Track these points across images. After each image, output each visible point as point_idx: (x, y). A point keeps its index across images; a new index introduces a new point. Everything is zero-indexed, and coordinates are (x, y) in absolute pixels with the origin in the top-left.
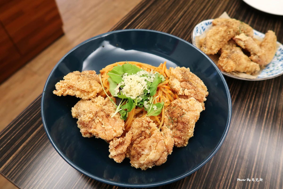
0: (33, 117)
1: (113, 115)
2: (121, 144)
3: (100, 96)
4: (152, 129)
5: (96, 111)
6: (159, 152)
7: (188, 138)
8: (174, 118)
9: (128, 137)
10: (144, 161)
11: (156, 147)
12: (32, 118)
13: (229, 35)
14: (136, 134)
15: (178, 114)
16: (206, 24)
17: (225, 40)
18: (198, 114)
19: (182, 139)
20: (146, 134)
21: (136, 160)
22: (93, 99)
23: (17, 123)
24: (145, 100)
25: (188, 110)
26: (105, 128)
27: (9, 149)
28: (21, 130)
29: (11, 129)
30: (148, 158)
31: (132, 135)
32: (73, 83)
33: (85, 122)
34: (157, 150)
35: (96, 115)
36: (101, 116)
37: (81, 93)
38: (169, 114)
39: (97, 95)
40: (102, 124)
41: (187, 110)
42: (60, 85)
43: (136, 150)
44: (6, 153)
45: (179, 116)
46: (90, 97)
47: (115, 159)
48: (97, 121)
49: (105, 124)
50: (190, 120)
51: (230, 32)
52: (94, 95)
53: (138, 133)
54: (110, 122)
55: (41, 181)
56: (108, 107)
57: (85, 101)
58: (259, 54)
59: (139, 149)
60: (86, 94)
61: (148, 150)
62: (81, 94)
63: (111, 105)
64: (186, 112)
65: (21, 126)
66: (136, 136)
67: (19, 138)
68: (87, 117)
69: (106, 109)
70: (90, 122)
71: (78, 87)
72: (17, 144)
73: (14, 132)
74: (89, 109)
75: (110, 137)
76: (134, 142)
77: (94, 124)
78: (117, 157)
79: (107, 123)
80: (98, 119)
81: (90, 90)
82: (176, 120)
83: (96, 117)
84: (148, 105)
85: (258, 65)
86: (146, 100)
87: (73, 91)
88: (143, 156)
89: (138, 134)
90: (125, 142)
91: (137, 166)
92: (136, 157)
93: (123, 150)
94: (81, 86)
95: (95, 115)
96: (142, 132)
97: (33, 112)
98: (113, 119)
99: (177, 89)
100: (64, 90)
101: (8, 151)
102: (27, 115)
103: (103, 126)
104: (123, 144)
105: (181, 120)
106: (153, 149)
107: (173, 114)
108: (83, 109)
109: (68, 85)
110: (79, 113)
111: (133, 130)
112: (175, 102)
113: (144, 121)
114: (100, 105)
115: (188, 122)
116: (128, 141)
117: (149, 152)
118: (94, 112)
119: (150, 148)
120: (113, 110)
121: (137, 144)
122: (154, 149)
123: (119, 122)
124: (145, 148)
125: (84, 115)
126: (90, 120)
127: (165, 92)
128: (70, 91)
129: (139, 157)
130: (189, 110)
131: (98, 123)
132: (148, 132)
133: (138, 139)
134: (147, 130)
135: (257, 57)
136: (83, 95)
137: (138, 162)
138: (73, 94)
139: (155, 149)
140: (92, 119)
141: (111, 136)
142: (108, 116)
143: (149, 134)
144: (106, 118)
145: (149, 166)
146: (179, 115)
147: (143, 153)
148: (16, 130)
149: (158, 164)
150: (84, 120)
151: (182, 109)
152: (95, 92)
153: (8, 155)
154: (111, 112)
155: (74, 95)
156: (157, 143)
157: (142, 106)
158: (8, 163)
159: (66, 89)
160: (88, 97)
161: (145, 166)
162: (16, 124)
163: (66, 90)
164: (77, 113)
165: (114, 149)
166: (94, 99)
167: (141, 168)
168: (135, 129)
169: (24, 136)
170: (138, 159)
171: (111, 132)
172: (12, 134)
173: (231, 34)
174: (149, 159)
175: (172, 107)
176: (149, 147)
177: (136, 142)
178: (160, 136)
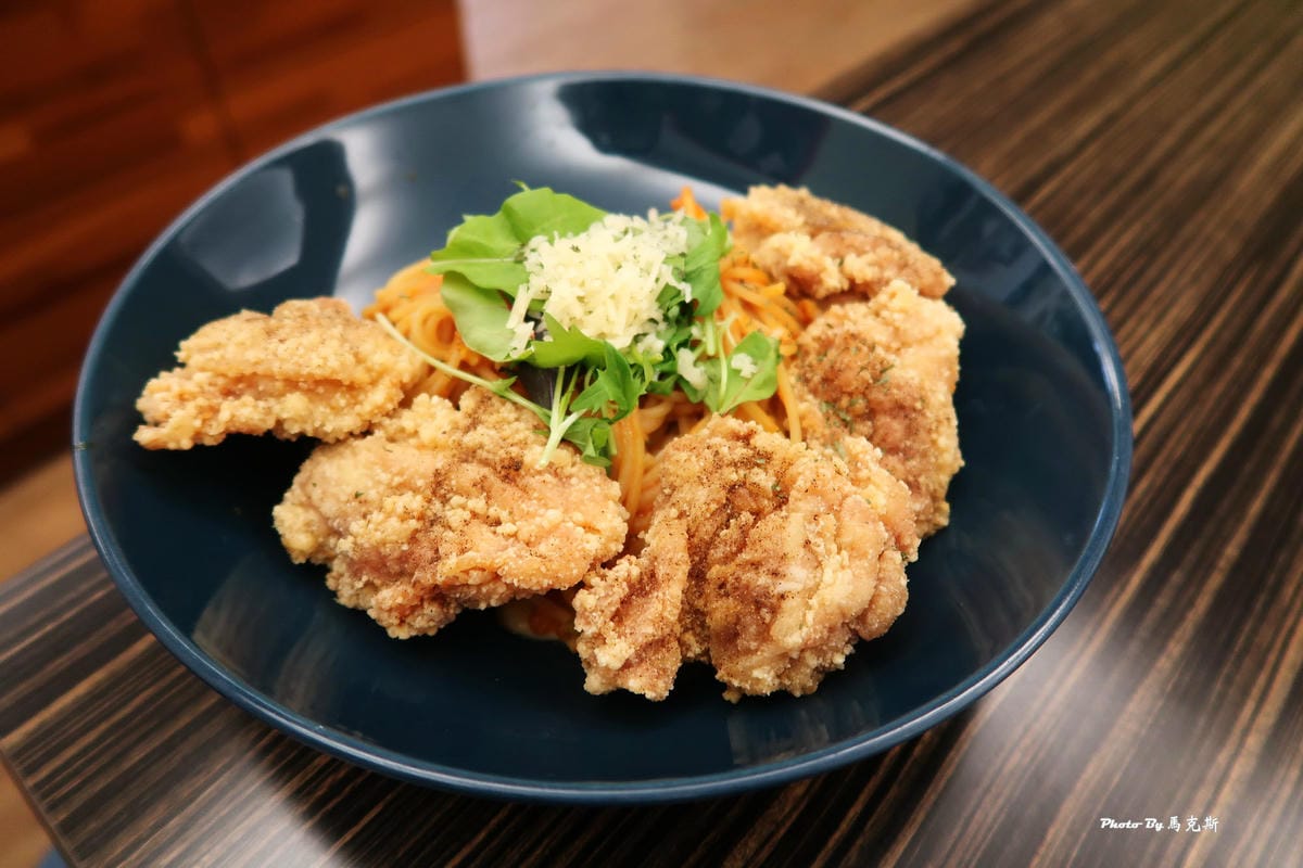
1: (541, 455)
2: (642, 587)
3: (421, 399)
4: (776, 461)
5: (431, 472)
6: (864, 555)
7: (945, 479)
8: (845, 402)
9: (666, 541)
10: (805, 629)
11: (837, 536)
14: (704, 507)
15: (863, 368)
18: (953, 349)
19: (924, 489)
20: (756, 491)
21: (753, 645)
22: (387, 421)
24: (678, 348)
25: (901, 341)
26: (523, 535)
30: (822, 605)
31: (684, 521)
32: (252, 355)
33: (386, 550)
34: (852, 548)
35: (443, 492)
36: (475, 485)
37: (311, 401)
38: (814, 392)
39: (402, 396)
40: (498, 523)
41: (895, 345)
42: (168, 389)
43: (736, 589)
45: (871, 381)
46: (372, 413)
47: (635, 684)
48: (455, 516)
49: (511, 513)
50: (927, 384)
52: (391, 400)
53: (713, 500)
54: (536, 495)
56: (493, 432)
57: (341, 449)
59: (755, 577)
60: (342, 402)
61: (803, 565)
62: (311, 406)
63: (506, 415)
64: (891, 358)
66: (707, 519)
68: (389, 516)
69: (486, 441)
70: (419, 536)
71: (289, 368)
74: (385, 477)
75: (573, 565)
76: (706, 554)
77: (449, 535)
78: (639, 671)
79: (523, 506)
80: (464, 507)
81: (360, 375)
82: (860, 404)
83: (445, 501)
84: (702, 368)
86: (683, 345)
87: (261, 404)
88: (787, 605)
89: (714, 506)
90: (661, 571)
91: (766, 676)
92: (753, 629)
93: (666, 614)
94: (301, 357)
95: (434, 493)
96: (732, 489)
98: (548, 477)
99: (808, 266)
100: (201, 410)
103: (507, 528)
104: (653, 589)
105: (886, 395)
106: (829, 552)
107: (836, 382)
108: (351, 490)
109: (221, 381)
110: (328, 519)
111: (677, 496)
112: (817, 329)
113: (717, 440)
114: (442, 439)
115: (923, 399)
116: (674, 561)
117: (811, 576)
118: (423, 476)
119: (810, 556)
120: (527, 433)
121: (727, 559)
122: (834, 547)
123: (588, 481)
124: (784, 557)
125: (364, 516)
126: (413, 524)
127: (752, 297)
128: (245, 405)
129: (768, 618)
130: (905, 344)
131: (466, 523)
132: (764, 479)
133: (725, 531)
134: (756, 469)
136: (328, 411)
137: (767, 651)
138: (263, 420)
139: (839, 550)
140: (421, 518)
141: (577, 555)
142: (512, 470)
143: (774, 487)
144: (505, 485)
145: (830, 655)
146: (867, 375)
147: (782, 586)
149: (877, 624)
150: (378, 536)
151: (869, 347)
152: (395, 381)
154: (524, 444)
155: (270, 424)
156: (837, 514)
157: (669, 382)
159: (215, 402)
160: (359, 415)
161: (813, 661)
163: (215, 410)
164: (314, 528)
165: (612, 624)
166: (394, 420)
167: (787, 682)
168: (687, 487)
170: (764, 633)
171: (568, 537)
174: (829, 611)
175: (812, 358)
176: (802, 552)
177: (717, 553)
178: (833, 478)
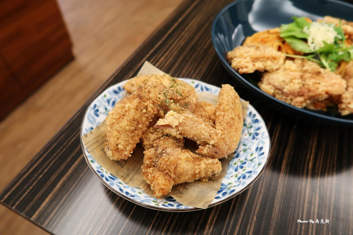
0: (72, 141)
12: (70, 144)
13: (145, 113)
16: (116, 92)
17: (140, 126)
23: (49, 150)
27: (42, 188)
28: (57, 160)
29: (41, 159)
44: (39, 193)
51: (146, 108)
55: (97, 229)
58: (212, 142)
65: (55, 154)
67: (56, 170)
72: (54, 179)
73: (47, 163)
85: (216, 160)
97: (71, 135)
101: (42, 190)
102: (63, 138)
135: (211, 146)
148: (49, 161)
153: (42, 196)
158: (44, 207)
162: (47, 153)
169: (62, 167)
172: (44, 166)
173: (150, 112)
